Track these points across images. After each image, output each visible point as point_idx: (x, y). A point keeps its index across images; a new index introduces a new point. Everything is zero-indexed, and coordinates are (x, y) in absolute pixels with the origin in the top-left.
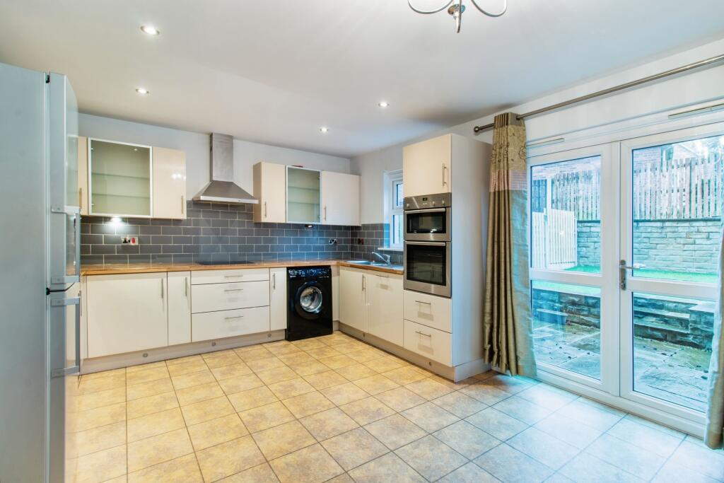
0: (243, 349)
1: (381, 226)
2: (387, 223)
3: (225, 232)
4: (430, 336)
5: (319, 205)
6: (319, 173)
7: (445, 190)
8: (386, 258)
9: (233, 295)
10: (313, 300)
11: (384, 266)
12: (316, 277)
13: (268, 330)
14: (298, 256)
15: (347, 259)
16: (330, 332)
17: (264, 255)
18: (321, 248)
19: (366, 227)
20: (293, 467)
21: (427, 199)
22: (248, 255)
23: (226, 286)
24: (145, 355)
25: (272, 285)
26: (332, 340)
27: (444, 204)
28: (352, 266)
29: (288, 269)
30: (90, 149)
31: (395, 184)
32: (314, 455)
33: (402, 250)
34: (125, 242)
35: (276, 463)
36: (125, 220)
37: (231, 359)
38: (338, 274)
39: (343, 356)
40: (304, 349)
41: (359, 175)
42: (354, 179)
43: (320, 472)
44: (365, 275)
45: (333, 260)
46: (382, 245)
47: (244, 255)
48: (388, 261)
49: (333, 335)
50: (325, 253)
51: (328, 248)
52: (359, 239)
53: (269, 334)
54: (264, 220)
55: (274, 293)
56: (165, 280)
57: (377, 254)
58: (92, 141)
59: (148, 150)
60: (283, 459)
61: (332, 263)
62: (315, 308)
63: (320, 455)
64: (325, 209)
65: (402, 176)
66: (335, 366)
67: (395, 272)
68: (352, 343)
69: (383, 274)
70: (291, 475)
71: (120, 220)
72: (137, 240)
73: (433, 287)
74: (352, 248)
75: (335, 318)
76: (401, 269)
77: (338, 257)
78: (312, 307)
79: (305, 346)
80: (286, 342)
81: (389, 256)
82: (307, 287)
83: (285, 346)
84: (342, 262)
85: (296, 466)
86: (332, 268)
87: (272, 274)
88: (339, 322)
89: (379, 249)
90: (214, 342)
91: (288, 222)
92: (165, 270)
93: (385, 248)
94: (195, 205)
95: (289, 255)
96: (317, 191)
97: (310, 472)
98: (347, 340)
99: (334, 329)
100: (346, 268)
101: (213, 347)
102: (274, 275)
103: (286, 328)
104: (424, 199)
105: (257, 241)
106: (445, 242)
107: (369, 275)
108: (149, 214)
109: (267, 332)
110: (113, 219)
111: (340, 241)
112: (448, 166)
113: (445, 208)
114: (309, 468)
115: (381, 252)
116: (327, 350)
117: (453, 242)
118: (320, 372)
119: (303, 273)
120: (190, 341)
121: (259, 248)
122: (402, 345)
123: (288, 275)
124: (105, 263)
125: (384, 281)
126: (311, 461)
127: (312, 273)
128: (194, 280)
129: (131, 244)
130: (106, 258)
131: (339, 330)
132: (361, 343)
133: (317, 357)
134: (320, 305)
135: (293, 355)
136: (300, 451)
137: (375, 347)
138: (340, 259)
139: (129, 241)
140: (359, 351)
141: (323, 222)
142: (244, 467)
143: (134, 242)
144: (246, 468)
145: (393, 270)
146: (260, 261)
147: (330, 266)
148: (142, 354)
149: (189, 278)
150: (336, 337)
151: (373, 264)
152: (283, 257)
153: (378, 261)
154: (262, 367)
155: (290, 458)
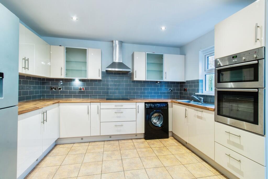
0: (123, 141)
1: (197, 81)
2: (201, 79)
3: (119, 85)
4: (240, 161)
5: (162, 71)
6: (163, 55)
7: (258, 45)
8: (201, 99)
9: (119, 115)
10: (159, 119)
11: (200, 104)
12: (160, 108)
13: (135, 133)
14: (153, 97)
15: (178, 99)
16: (167, 137)
17: (136, 96)
18: (164, 93)
19: (188, 82)
21: (236, 56)
22: (129, 96)
23: (116, 110)
24: (82, 139)
25: (137, 111)
26: (168, 143)
27: (256, 57)
28: (179, 103)
29: (145, 103)
30: (65, 51)
31: (207, 57)
33: (213, 94)
34: (80, 89)
36: (80, 80)
37: (115, 146)
38: (172, 107)
39: (172, 156)
40: (152, 146)
41: (185, 55)
42: (182, 57)
44: (187, 109)
45: (170, 99)
46: (198, 91)
47: (128, 96)
48: (202, 101)
49: (169, 139)
50: (166, 96)
51: (168, 93)
52: (184, 89)
53: (136, 135)
54: (135, 79)
55: (138, 115)
56: (89, 106)
57: (194, 96)
58: (66, 48)
59: (86, 49)
61: (169, 101)
62: (159, 124)
64: (166, 73)
65: (214, 50)
66: (166, 163)
67: (208, 109)
68: (179, 147)
69: (198, 109)
71: (78, 80)
72: (84, 89)
73: (245, 125)
74: (181, 93)
75: (170, 129)
76: (213, 107)
77: (173, 98)
78: (158, 123)
79: (153, 144)
80: (143, 140)
81: (202, 98)
82: (156, 112)
83: (143, 143)
84: (174, 100)
86: (168, 103)
87: (137, 106)
88: (172, 132)
89: (196, 94)
90: (110, 136)
91: (147, 80)
92: (89, 102)
93: (200, 93)
94: (107, 73)
95: (155, 96)
96: (161, 64)
98: (176, 144)
99: (169, 135)
100: (176, 104)
101: (110, 139)
102: (138, 106)
103: (144, 133)
104: (233, 57)
105: (134, 89)
106: (258, 89)
107: (190, 109)
108: (86, 78)
109: (135, 134)
110: (76, 80)
111: (174, 90)
112: (262, 24)
113: (258, 60)
115: (197, 96)
116: (164, 149)
117: (266, 88)
118: (156, 167)
119: (153, 105)
120: (100, 135)
121: (134, 93)
122: (213, 159)
123: (145, 106)
124: (73, 98)
125: (200, 114)
127: (158, 106)
128: (102, 107)
129: (82, 90)
130: (74, 96)
131: (172, 136)
132: (184, 148)
133: (157, 154)
134: (161, 123)
135: (144, 150)
137: (193, 152)
138: (174, 99)
139: (82, 89)
140: (183, 154)
141: (165, 80)
143: (83, 89)
145: (206, 107)
146: (134, 99)
147: (167, 102)
148: (81, 138)
149: (99, 106)
150: (170, 141)
151: (192, 103)
152: (145, 97)
153: (196, 101)
154: (127, 156)
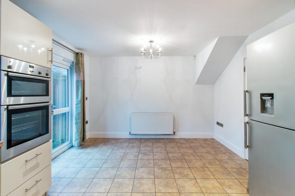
20: (170, 187)
32: (161, 188)
35: (176, 191)
43: (162, 181)
60: (173, 191)
63: (158, 187)
70: (172, 184)
85: (169, 187)
97: (166, 183)
114: (165, 184)
126: (163, 186)
136: (165, 192)
142: (189, 194)
144: (188, 194)
155: (170, 191)
